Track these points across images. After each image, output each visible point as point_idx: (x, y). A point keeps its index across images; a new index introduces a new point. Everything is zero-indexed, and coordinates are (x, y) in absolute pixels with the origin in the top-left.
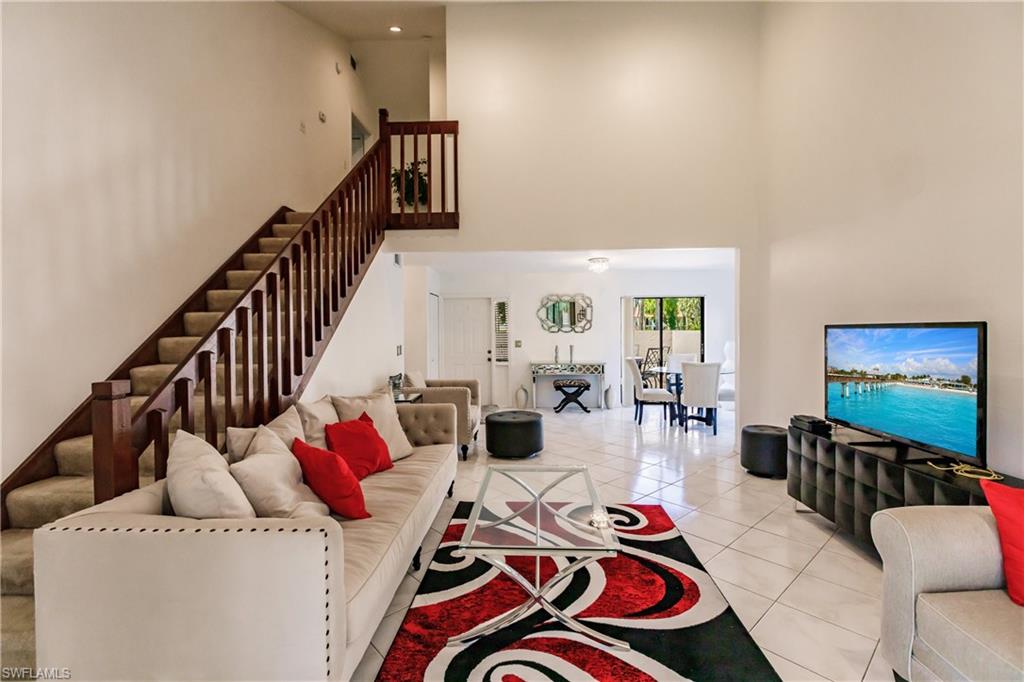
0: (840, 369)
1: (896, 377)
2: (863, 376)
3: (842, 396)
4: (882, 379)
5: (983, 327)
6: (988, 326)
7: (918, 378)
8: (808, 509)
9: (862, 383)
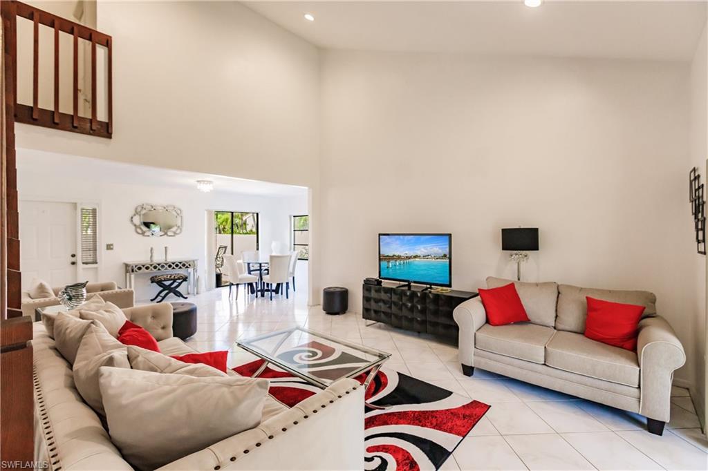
0: (386, 255)
1: (416, 257)
2: (399, 257)
3: (388, 267)
4: (410, 258)
5: (450, 235)
6: (452, 236)
7: (426, 257)
8: (374, 322)
9: (398, 261)
